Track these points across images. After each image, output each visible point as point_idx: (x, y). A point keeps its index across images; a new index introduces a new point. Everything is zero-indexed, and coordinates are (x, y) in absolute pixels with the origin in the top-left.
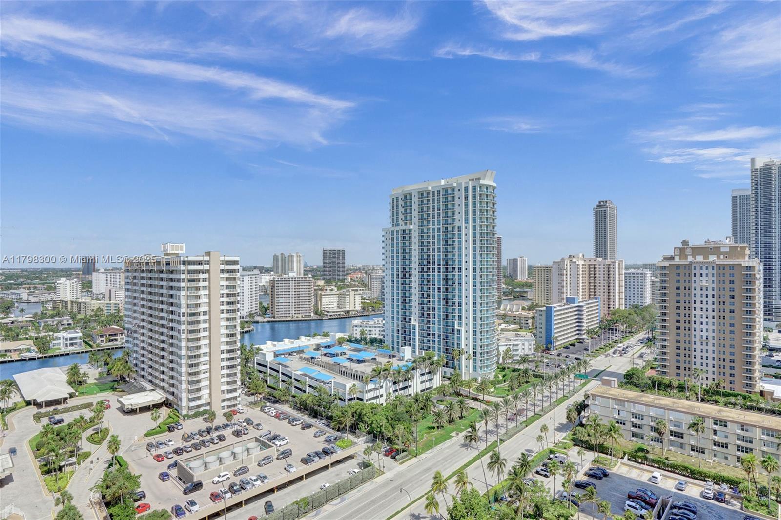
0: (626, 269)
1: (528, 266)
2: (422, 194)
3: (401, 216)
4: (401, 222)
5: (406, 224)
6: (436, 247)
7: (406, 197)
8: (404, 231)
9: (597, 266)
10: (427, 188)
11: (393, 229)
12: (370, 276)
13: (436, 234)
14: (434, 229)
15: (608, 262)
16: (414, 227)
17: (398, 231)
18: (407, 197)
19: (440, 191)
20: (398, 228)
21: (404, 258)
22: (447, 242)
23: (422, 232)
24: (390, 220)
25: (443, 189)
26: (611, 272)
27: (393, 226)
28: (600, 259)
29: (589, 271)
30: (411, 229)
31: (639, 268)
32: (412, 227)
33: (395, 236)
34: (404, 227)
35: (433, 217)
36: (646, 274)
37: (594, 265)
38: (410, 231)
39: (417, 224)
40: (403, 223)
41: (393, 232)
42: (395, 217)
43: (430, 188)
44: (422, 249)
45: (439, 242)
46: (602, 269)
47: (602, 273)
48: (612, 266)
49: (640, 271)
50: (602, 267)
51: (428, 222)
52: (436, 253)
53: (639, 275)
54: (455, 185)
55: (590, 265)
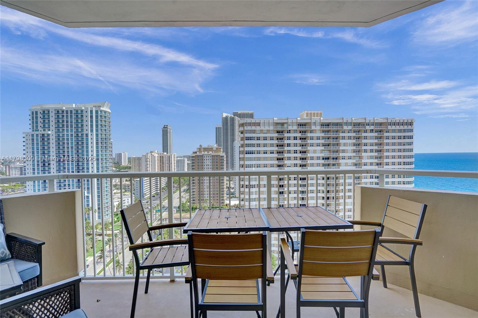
0: (177, 158)
1: (128, 158)
2: (58, 112)
3: (40, 124)
4: (39, 128)
5: (44, 130)
6: (70, 146)
7: (44, 112)
8: (43, 135)
9: (164, 157)
10: (62, 108)
11: (33, 133)
12: (7, 167)
13: (70, 138)
14: (68, 135)
15: (169, 154)
16: (52, 133)
17: (37, 135)
18: (46, 113)
19: (72, 111)
20: (37, 133)
21: (44, 153)
22: (78, 143)
23: (59, 136)
24: (31, 127)
25: (74, 110)
26: (170, 160)
27: (33, 131)
28: (165, 153)
29: (161, 159)
30: (49, 134)
31: (181, 158)
32: (50, 132)
33: (35, 138)
34: (43, 132)
35: (67, 126)
36: (185, 160)
37: (163, 156)
38: (48, 135)
39: (54, 131)
40: (42, 130)
41: (33, 135)
42: (35, 125)
43: (64, 108)
44: (59, 147)
45: (72, 143)
46: (166, 158)
47: (166, 160)
48: (170, 157)
49: (182, 159)
50: (166, 157)
51: (63, 130)
52: (70, 150)
53: (182, 161)
54: (83, 108)
55: (160, 156)
